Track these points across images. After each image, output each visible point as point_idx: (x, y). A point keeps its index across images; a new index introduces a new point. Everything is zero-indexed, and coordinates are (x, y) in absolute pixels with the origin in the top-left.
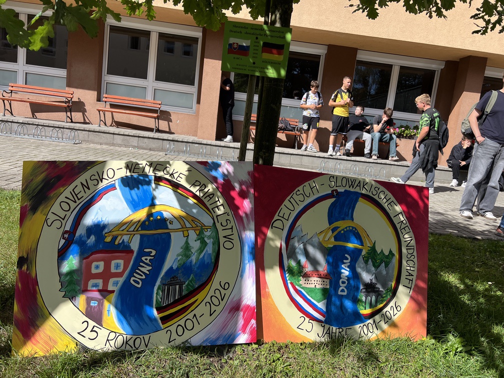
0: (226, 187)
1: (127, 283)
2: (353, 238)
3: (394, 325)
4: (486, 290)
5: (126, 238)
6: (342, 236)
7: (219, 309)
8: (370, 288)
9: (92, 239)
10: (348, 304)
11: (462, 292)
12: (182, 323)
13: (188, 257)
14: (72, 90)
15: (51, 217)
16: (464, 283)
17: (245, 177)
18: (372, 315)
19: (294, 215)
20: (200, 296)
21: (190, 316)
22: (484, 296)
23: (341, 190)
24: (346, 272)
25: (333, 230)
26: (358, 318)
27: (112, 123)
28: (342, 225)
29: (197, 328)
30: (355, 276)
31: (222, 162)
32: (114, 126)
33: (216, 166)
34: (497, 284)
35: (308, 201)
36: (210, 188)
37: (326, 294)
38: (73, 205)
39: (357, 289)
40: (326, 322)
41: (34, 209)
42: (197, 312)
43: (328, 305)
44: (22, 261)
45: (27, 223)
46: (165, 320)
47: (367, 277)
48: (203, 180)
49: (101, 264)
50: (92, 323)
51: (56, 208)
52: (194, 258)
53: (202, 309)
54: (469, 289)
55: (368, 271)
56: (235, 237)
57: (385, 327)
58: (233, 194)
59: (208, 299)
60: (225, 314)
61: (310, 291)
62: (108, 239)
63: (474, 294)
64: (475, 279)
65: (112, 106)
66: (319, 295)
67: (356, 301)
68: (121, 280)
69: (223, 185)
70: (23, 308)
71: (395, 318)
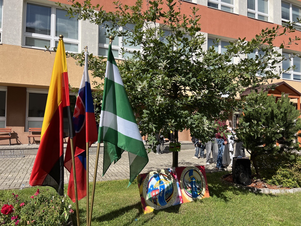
0: (172, 173)
1: (159, 196)
2: (194, 179)
3: (204, 196)
4: (218, 186)
5: (157, 187)
6: (192, 179)
7: (176, 198)
8: (199, 189)
9: (152, 188)
10: (195, 193)
11: (213, 188)
12: (170, 202)
13: (168, 189)
14: (10, 127)
15: (144, 185)
16: (213, 186)
17: (174, 171)
18: (200, 194)
19: (184, 176)
20: (172, 196)
21: (171, 200)
22: (218, 187)
23: (190, 169)
24: (194, 186)
25: (190, 178)
26: (197, 195)
27: (34, 142)
28: (191, 177)
29: (173, 202)
30: (196, 187)
31: (170, 168)
32: (35, 143)
33: (169, 169)
34: (219, 184)
35: (185, 173)
36: (169, 174)
37: (192, 191)
38: (147, 182)
39: (196, 189)
40: (193, 197)
41: (140, 185)
42: (172, 199)
43: (192, 193)
44: (141, 195)
45: (140, 188)
46: (167, 202)
47: (198, 187)
48: (168, 173)
49: (154, 193)
50: (155, 205)
51: (144, 184)
52: (169, 189)
53: (173, 198)
54: (214, 186)
55: (198, 185)
56: (175, 183)
57: (202, 196)
58: (173, 174)
59: (173, 196)
60: (177, 198)
61: (189, 191)
62: (154, 188)
63: (216, 187)
64: (215, 184)
65: (33, 133)
66: (190, 192)
67: (197, 192)
68: (158, 195)
69: (171, 173)
70: (143, 204)
71: (204, 194)
